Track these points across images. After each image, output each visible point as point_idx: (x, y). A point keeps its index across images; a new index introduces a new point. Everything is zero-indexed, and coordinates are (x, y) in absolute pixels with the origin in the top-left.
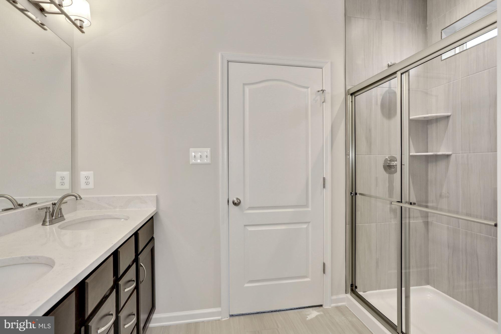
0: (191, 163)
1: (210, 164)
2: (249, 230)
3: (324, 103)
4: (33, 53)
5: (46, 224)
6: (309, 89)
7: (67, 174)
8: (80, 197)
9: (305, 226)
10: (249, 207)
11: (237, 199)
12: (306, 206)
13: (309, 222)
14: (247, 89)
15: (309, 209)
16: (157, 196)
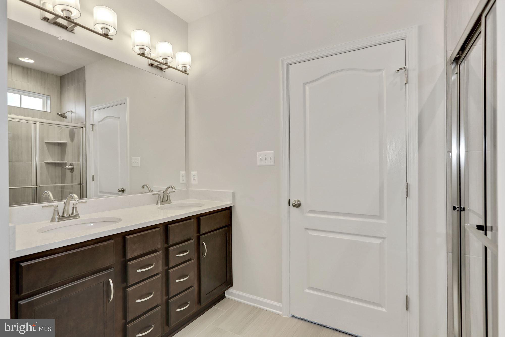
0: (258, 165)
1: (273, 166)
2: (310, 234)
3: (407, 85)
4: (154, 98)
5: (158, 204)
6: (384, 72)
7: (184, 173)
8: (175, 189)
9: (378, 241)
10: (310, 211)
11: (299, 201)
12: (380, 217)
13: (384, 238)
14: (307, 88)
15: (384, 222)
16: (233, 192)
